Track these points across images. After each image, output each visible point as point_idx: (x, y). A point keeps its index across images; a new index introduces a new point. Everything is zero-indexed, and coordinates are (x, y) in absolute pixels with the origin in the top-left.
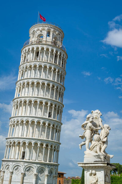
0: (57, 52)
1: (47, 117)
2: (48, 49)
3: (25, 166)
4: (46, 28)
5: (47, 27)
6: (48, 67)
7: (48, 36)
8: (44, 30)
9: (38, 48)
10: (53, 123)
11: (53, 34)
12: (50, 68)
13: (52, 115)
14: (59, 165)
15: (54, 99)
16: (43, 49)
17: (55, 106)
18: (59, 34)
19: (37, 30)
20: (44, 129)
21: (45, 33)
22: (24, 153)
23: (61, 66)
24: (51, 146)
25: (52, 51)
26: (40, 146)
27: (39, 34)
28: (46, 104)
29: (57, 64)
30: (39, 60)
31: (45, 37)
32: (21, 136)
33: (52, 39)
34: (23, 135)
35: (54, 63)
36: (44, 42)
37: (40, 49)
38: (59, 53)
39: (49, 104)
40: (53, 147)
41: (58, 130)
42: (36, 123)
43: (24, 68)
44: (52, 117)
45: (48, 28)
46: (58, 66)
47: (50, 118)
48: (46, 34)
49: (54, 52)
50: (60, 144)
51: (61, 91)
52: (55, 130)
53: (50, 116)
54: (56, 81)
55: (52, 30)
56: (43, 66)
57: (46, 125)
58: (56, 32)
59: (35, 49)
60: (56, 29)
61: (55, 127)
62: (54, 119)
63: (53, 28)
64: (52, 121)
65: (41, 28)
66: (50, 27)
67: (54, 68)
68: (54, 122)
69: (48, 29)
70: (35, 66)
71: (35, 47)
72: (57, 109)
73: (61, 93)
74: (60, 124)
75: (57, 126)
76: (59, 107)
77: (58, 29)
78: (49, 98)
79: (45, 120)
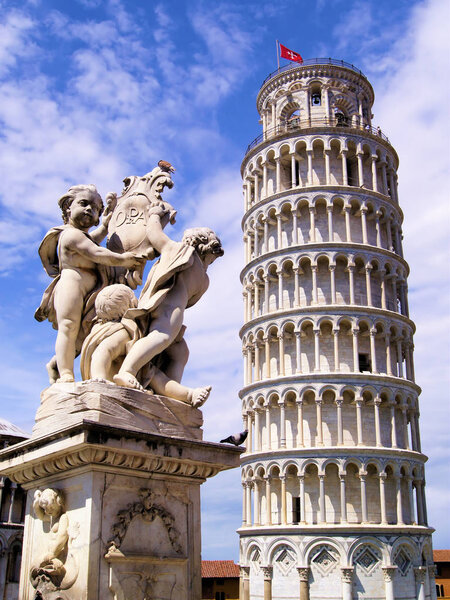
0: (352, 149)
1: (356, 372)
2: (318, 146)
3: (304, 543)
4: (304, 81)
5: (306, 76)
6: (329, 204)
7: (316, 102)
8: (298, 88)
9: (285, 152)
10: (379, 388)
11: (329, 92)
12: (338, 205)
13: (370, 361)
14: (433, 530)
15: (370, 306)
16: (301, 148)
17: (379, 329)
18: (353, 90)
19: (277, 96)
20: (351, 414)
21: (301, 98)
22: (297, 502)
23: (375, 190)
24: (388, 470)
25: (335, 146)
26: (345, 473)
27: (285, 104)
28: (345, 326)
29: (361, 184)
30: (294, 188)
31: (306, 108)
32: (279, 447)
33: (330, 108)
34: (282, 442)
35: (349, 183)
36: (305, 126)
37: (292, 150)
38: (359, 149)
39: (354, 326)
40: (397, 470)
41: (404, 412)
42: (318, 398)
43: (254, 225)
44: (374, 369)
45: (308, 78)
46: (364, 191)
47: (366, 373)
48: (306, 100)
49: (343, 147)
50: (425, 458)
51: (393, 273)
52: (393, 411)
53: (364, 364)
54: (365, 243)
55: (325, 80)
56: (311, 204)
57: (356, 399)
58: (338, 85)
59: (277, 155)
60: (337, 76)
61: (392, 400)
62: (383, 375)
63: (327, 76)
64: (377, 382)
65: (288, 84)
66: (316, 75)
67: (350, 202)
68: (383, 383)
69: (310, 83)
70: (286, 211)
71: (276, 148)
72: (387, 339)
73: (394, 283)
74: (411, 390)
75: (397, 399)
76: (393, 330)
77: (345, 73)
78: (352, 305)
79: (350, 381)
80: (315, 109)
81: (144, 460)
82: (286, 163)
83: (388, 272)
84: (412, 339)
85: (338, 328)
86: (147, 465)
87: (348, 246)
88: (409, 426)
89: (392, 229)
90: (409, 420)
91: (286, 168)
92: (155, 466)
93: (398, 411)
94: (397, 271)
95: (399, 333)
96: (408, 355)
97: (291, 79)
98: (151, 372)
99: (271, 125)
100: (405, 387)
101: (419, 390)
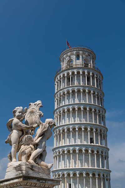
0: (89, 73)
1: (89, 144)
2: (78, 73)
4: (75, 52)
5: (75, 51)
6: (82, 91)
7: (78, 59)
8: (73, 54)
9: (68, 74)
10: (96, 149)
11: (82, 56)
12: (84, 91)
13: (94, 140)
15: (94, 123)
16: (73, 73)
17: (97, 130)
18: (89, 55)
19: (66, 57)
20: (87, 157)
21: (74, 57)
22: (70, 185)
23: (96, 86)
24: (99, 175)
25: (84, 73)
26: (85, 176)
27: (68, 59)
28: (86, 129)
29: (91, 85)
30: (71, 85)
31: (75, 61)
32: (65, 167)
33: (82, 61)
34: (66, 166)
35: (88, 84)
36: (74, 66)
37: (70, 74)
38: (91, 74)
39: (89, 129)
40: (102, 175)
41: (104, 156)
42: (77, 152)
43: (58, 97)
44: (95, 143)
45: (76, 51)
46: (92, 87)
47: (92, 144)
48: (75, 58)
49: (86, 73)
50: (110, 171)
51: (101, 113)
52: (100, 156)
53: (92, 141)
54: (92, 103)
55: (81, 52)
56: (76, 91)
57: (89, 152)
58: (85, 54)
59: (66, 75)
60: (85, 51)
61: (100, 153)
62: (97, 145)
63: (81, 51)
64: (96, 147)
65: (69, 53)
66: (78, 50)
67: (88, 91)
68: (97, 147)
70: (68, 92)
72: (99, 133)
73: (101, 116)
74: (106, 149)
75: (102, 152)
76: (101, 130)
77: (87, 50)
78: (88, 122)
79: (87, 146)
80: (78, 61)
81: (36, 184)
82: (68, 78)
83: (99, 112)
84: (106, 133)
85: (84, 130)
86: (37, 185)
87: (87, 104)
88: (105, 161)
89: (101, 99)
90: (105, 159)
91: (68, 79)
92: (39, 185)
93: (102, 156)
94: (102, 112)
95: (103, 131)
96: (105, 138)
97: (70, 51)
98: (37, 159)
99: (64, 65)
100: (104, 149)
101: (108, 149)
